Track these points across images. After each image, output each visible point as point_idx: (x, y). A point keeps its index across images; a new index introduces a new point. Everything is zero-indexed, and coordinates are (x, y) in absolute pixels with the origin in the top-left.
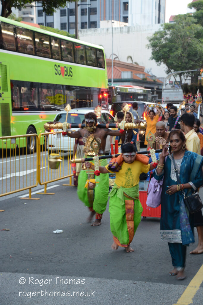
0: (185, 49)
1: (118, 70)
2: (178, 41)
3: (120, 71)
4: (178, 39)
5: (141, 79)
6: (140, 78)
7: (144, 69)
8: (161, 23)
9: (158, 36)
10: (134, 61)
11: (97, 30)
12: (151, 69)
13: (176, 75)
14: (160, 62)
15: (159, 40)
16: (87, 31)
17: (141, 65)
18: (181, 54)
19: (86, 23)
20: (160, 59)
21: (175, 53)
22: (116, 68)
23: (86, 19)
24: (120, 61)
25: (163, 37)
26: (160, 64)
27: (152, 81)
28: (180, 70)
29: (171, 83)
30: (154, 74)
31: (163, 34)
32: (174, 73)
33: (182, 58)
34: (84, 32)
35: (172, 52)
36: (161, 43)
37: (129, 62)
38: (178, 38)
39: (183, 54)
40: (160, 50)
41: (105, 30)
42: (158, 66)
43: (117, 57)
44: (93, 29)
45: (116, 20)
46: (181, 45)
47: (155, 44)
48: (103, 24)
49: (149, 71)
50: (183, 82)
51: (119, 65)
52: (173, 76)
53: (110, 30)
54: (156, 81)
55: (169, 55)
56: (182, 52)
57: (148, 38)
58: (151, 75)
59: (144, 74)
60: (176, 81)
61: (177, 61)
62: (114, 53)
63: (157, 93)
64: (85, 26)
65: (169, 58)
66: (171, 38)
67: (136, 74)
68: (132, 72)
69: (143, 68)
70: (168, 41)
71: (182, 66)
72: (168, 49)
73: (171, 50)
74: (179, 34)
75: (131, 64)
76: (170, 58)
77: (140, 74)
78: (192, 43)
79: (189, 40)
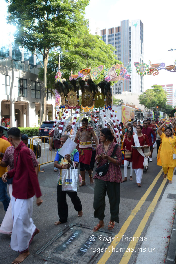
0: (151, 101)
2: (148, 98)
7: (137, 107)
8: (143, 92)
9: (142, 96)
10: (133, 104)
11: (121, 94)
12: (139, 107)
16: (117, 95)
19: (117, 92)
21: (147, 102)
23: (117, 91)
26: (142, 105)
27: (139, 111)
28: (149, 107)
29: (146, 112)
30: (140, 109)
32: (147, 108)
33: (150, 103)
36: (142, 98)
37: (132, 104)
40: (142, 101)
41: (123, 94)
43: (128, 103)
44: (119, 94)
45: (127, 91)
47: (140, 98)
48: (123, 92)
50: (150, 111)
53: (125, 94)
54: (141, 111)
57: (138, 96)
59: (137, 109)
60: (148, 111)
61: (148, 104)
62: (126, 102)
63: (142, 115)
64: (117, 93)
65: (145, 103)
70: (145, 98)
73: (146, 100)
78: (153, 99)
79: (152, 97)
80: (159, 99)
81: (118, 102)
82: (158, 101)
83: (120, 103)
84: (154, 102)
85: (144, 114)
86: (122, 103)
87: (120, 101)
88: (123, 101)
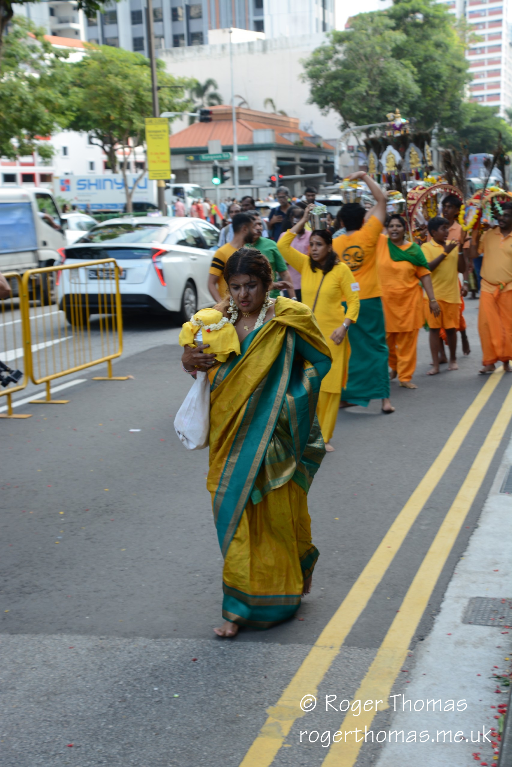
0: (374, 81)
1: (246, 127)
2: (360, 65)
3: (250, 130)
4: (361, 62)
5: (291, 144)
6: (289, 141)
7: (296, 124)
8: (329, 30)
9: (321, 57)
10: (278, 108)
11: (202, 49)
12: (312, 123)
13: (359, 133)
14: (326, 108)
15: (323, 64)
16: (183, 53)
17: (292, 115)
18: (366, 92)
19: (183, 37)
20: (327, 103)
21: (355, 90)
22: (242, 125)
23: (182, 27)
24: (252, 108)
25: (330, 58)
26: (328, 112)
27: (314, 146)
28: (366, 123)
29: (351, 149)
30: (318, 132)
31: (331, 52)
32: (355, 130)
33: (369, 98)
34: (178, 53)
35: (350, 88)
36: (327, 70)
37: (269, 110)
38: (360, 59)
39: (370, 90)
40: (325, 85)
41: (219, 50)
42: (323, 117)
43: (244, 102)
44: (194, 48)
46: (366, 74)
47: (315, 72)
48: (214, 37)
49: (310, 127)
51: (248, 118)
52: (355, 135)
54: (322, 145)
55: (343, 94)
56: (369, 86)
57: (301, 61)
58: (312, 135)
59: (298, 134)
61: (360, 106)
62: (236, 93)
63: (326, 170)
64: (182, 42)
65: (342, 100)
66: (346, 60)
67: (282, 134)
68: (273, 130)
69: (296, 121)
70: (340, 65)
71: (371, 115)
72: (341, 82)
73: (347, 85)
74: (362, 51)
75: (274, 114)
76: (346, 100)
77: (290, 134)
78: (388, 69)
79: (382, 63)
80: (420, 71)
81: (186, 95)
82: (417, 81)
83: (198, 102)
84: (394, 92)
85: (337, 167)
86: (215, 102)
87: (200, 90)
88: (216, 87)
